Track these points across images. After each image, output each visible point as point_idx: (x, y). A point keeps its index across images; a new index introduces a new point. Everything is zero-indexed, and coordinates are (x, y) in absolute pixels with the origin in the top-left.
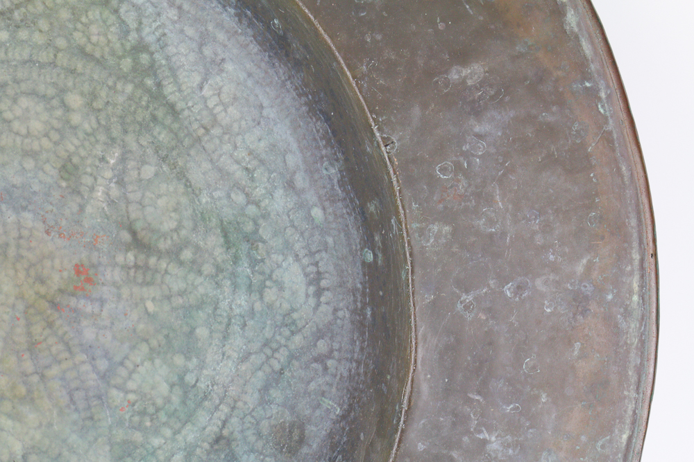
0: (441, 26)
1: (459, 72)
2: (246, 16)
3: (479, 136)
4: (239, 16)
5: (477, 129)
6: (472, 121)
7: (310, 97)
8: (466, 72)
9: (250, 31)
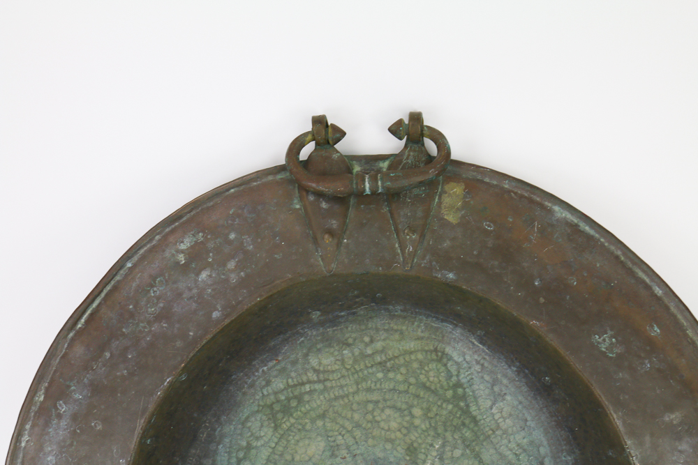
0: (658, 392)
1: (669, 417)
2: (524, 372)
3: (680, 452)
4: (518, 372)
5: (680, 448)
6: (677, 444)
7: (560, 418)
8: (673, 416)
9: (524, 380)
